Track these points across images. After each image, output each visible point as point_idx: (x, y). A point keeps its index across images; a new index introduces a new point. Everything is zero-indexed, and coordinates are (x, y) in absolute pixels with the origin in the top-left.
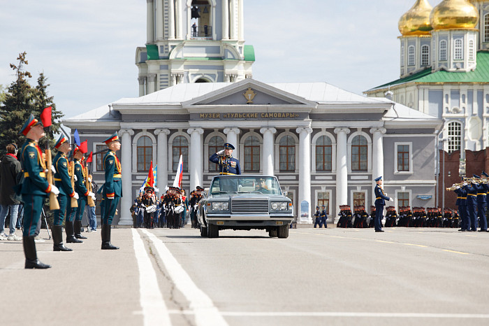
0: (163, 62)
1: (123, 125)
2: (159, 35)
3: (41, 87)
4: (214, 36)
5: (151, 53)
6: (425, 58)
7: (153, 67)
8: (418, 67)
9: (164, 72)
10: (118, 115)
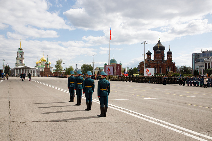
0: (18, 64)
2: (17, 62)
3: (9, 66)
10: (15, 68)
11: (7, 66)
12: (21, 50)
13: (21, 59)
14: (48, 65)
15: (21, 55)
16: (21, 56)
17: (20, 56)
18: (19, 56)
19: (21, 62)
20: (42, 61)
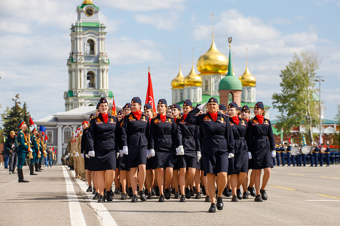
0: (75, 98)
1: (58, 123)
2: (74, 87)
3: (25, 108)
4: (96, 87)
5: (70, 94)
6: (182, 97)
7: (71, 100)
8: (179, 101)
9: (75, 102)
10: (56, 119)
11: (16, 108)
12: (90, 12)
13: (91, 69)
14: (233, 92)
15: (91, 43)
16: (92, 49)
17: (88, 48)
18: (83, 48)
19: (92, 85)
20: (204, 72)
